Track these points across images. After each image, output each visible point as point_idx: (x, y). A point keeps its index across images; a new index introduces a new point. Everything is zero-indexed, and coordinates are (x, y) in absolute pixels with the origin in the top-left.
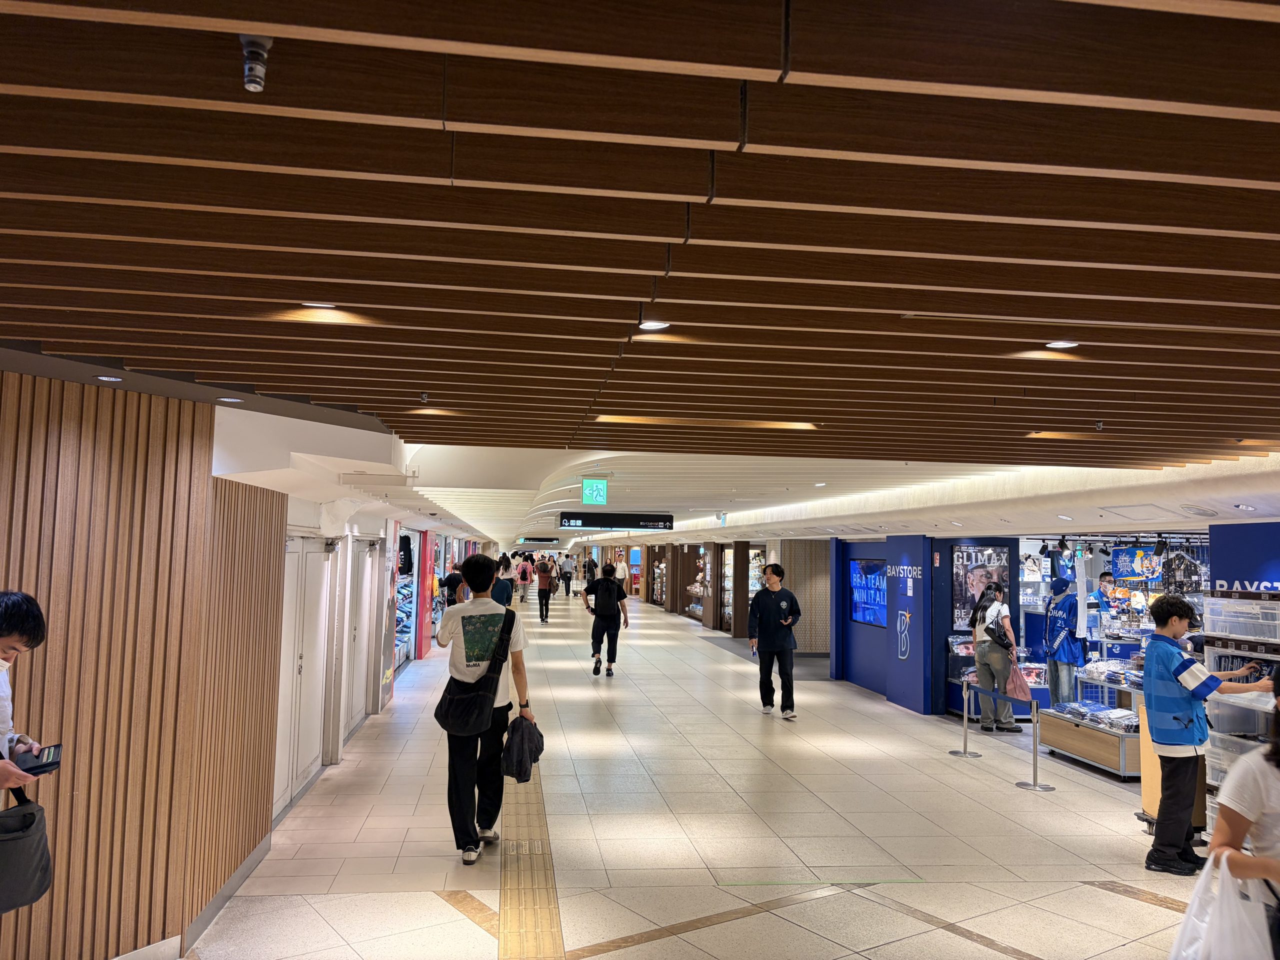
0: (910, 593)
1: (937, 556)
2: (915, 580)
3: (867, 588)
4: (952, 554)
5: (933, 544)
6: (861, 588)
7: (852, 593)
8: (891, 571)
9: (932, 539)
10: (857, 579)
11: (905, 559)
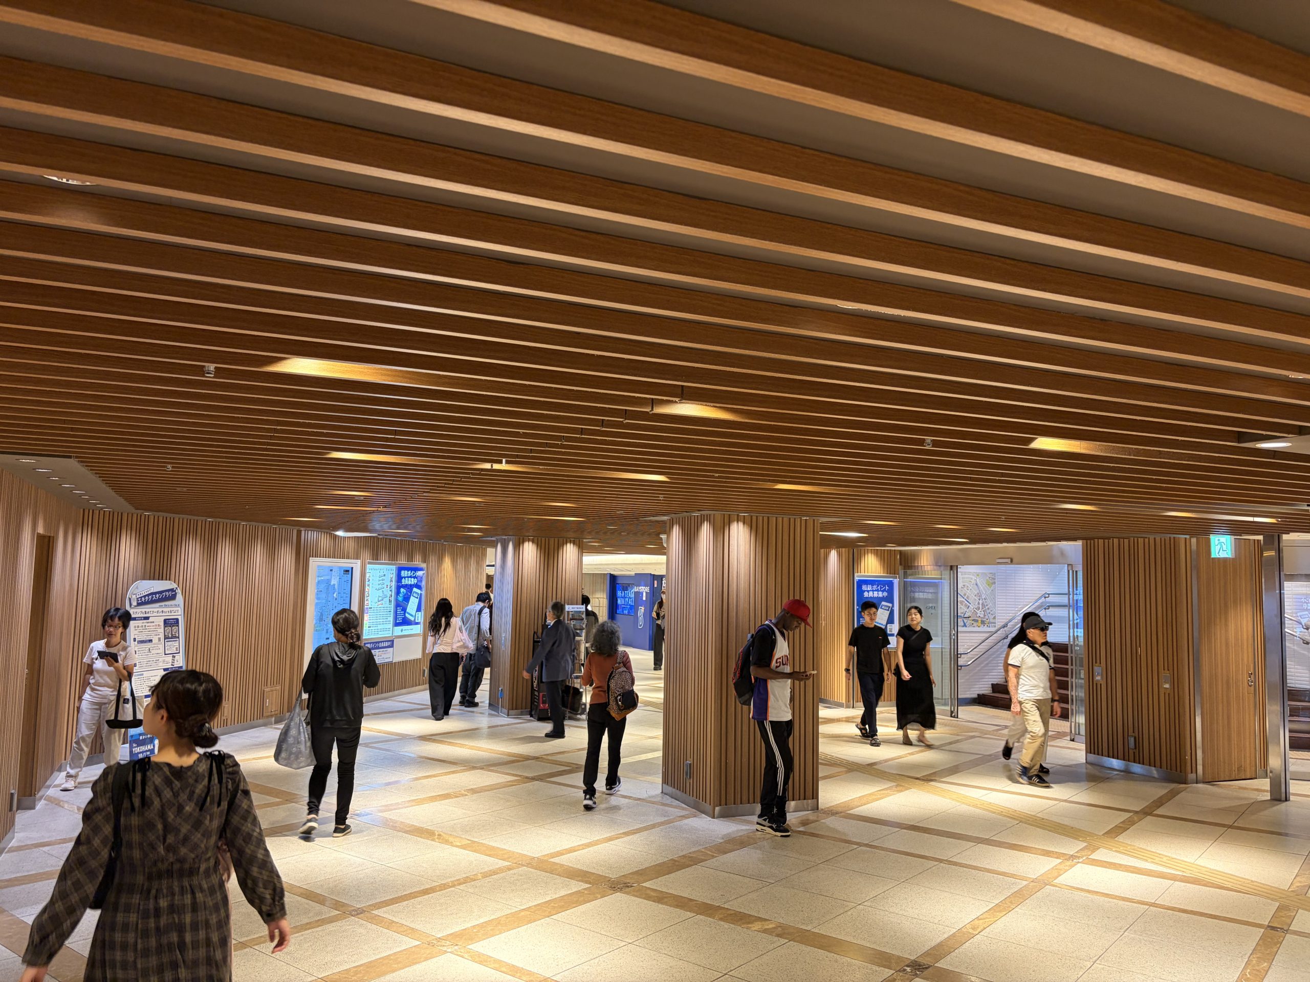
0: (644, 599)
1: (656, 582)
2: (646, 593)
3: (624, 597)
4: (662, 581)
5: (654, 577)
6: (622, 597)
7: (617, 600)
8: (636, 589)
9: (654, 575)
10: (619, 593)
11: (643, 583)
